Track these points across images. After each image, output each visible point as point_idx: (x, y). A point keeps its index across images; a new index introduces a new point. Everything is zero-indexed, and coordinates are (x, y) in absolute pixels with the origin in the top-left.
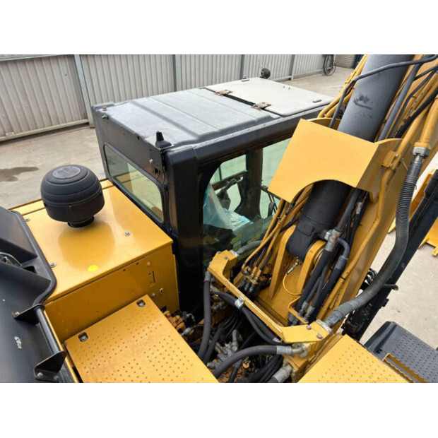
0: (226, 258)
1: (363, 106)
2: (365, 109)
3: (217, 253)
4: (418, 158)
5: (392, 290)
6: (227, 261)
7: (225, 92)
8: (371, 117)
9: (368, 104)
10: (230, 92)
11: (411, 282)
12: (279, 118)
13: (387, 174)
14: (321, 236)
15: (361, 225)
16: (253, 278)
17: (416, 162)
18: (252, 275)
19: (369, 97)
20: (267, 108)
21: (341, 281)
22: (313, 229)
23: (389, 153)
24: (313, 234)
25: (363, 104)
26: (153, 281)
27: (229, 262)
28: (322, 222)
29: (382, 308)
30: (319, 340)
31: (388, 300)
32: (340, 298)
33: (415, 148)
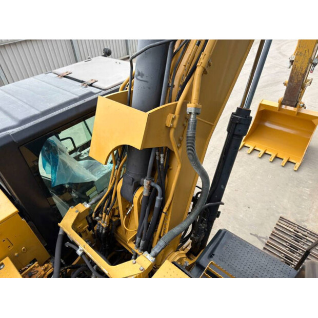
0: (77, 212)
1: (141, 80)
2: (143, 83)
3: (70, 208)
4: (192, 116)
5: (221, 205)
6: (77, 213)
7: (65, 74)
8: (149, 88)
9: (144, 79)
10: (70, 73)
11: (256, 184)
12: (100, 92)
13: (172, 132)
14: (141, 183)
15: (171, 169)
16: (104, 222)
17: (191, 119)
18: (103, 219)
19: (143, 73)
20: (93, 85)
21: (163, 215)
22: (133, 180)
23: (168, 116)
24: (133, 183)
25: (141, 79)
26: (10, 244)
27: (79, 214)
28: (138, 173)
29: (217, 219)
30: (141, 272)
31: (220, 212)
32: (167, 227)
33: (188, 108)
